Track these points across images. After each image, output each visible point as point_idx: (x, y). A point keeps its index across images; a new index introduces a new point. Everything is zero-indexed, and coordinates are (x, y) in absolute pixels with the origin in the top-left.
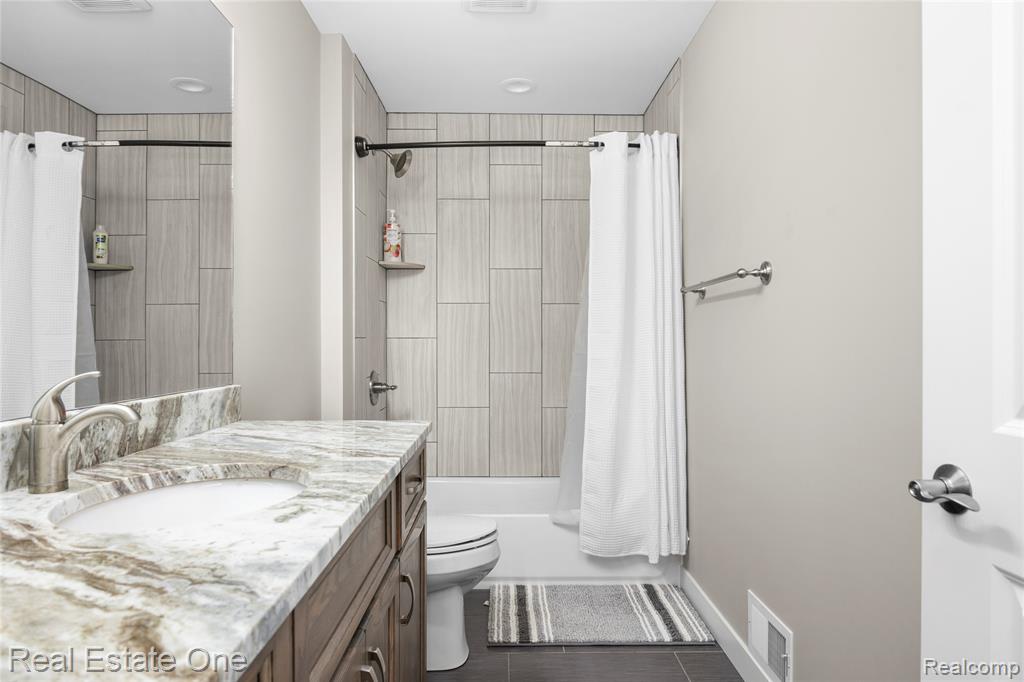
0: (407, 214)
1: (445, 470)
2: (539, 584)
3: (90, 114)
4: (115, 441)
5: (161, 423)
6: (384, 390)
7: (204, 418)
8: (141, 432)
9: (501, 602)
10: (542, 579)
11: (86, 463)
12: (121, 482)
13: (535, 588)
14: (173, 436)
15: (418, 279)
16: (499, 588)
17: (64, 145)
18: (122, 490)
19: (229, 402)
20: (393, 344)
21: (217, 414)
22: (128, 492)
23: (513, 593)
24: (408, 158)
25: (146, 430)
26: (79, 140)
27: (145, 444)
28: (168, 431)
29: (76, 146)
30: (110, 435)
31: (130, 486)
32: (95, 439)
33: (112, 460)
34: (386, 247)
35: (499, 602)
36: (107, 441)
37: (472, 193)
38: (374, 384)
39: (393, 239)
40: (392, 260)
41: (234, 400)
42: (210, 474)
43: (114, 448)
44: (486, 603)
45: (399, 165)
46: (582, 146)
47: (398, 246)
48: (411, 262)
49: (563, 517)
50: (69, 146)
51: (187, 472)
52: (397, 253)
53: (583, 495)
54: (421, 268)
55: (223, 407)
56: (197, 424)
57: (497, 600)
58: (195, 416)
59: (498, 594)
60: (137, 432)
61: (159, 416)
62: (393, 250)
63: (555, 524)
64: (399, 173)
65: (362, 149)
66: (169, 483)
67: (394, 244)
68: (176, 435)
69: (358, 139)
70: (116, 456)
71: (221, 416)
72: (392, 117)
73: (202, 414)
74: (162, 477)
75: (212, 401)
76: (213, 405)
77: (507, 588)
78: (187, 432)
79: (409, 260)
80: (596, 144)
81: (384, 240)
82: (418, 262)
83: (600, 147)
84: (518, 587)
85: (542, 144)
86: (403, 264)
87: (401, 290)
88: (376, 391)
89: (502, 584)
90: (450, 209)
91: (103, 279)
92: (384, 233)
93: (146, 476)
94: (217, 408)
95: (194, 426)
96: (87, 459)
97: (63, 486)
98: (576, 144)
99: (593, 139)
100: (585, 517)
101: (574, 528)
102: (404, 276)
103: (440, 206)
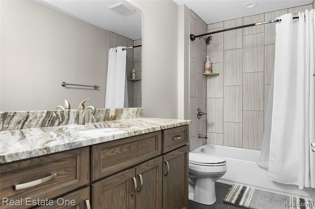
0: (213, 57)
1: (226, 144)
2: (252, 188)
3: (132, 41)
4: (102, 117)
5: (116, 115)
6: (202, 114)
7: (130, 115)
8: (110, 116)
9: (235, 190)
10: (254, 186)
11: (94, 121)
12: (96, 125)
13: (250, 189)
14: (120, 118)
15: (217, 78)
16: (236, 186)
17: (122, 49)
18: (96, 127)
19: (139, 112)
20: (209, 100)
21: (135, 115)
22: (98, 128)
23: (241, 188)
24: (211, 38)
25: (112, 116)
26: (125, 48)
27: (111, 119)
28: (118, 117)
29: (125, 49)
30: (101, 116)
31: (98, 126)
32: (97, 116)
33: (102, 121)
34: (206, 68)
35: (234, 190)
36: (100, 117)
37: (236, 47)
38: (199, 112)
39: (208, 66)
40: (208, 72)
41: (141, 112)
42: (117, 126)
43: (102, 119)
44: (229, 189)
45: (208, 41)
46: (271, 22)
47: (209, 68)
48: (215, 73)
49: (262, 164)
50: (123, 49)
51: (112, 125)
52: (209, 70)
53: (270, 157)
54: (218, 74)
55: (137, 113)
56: (128, 116)
57: (234, 189)
58: (127, 114)
59: (235, 187)
60: (109, 116)
61: (116, 113)
62: (208, 69)
63: (259, 166)
64: (207, 44)
65: (193, 38)
66: (107, 127)
67: (208, 67)
68: (121, 118)
69: (191, 35)
70: (103, 121)
71: (136, 115)
72: (209, 26)
73: (130, 114)
74: (106, 125)
75: (133, 111)
76: (133, 112)
77: (239, 186)
78: (125, 118)
79: (214, 72)
80: (278, 21)
81: (205, 66)
82: (217, 73)
83: (279, 21)
84: (244, 187)
85: (254, 25)
86: (211, 73)
87: (211, 82)
88: (199, 115)
89: (238, 184)
90: (228, 54)
91: (135, 83)
92: (205, 64)
93: (102, 124)
94: (135, 113)
95: (127, 117)
96: (95, 120)
97: (84, 124)
98: (268, 22)
99: (276, 19)
100: (270, 166)
101: (266, 169)
102: (212, 78)
103: (224, 53)
